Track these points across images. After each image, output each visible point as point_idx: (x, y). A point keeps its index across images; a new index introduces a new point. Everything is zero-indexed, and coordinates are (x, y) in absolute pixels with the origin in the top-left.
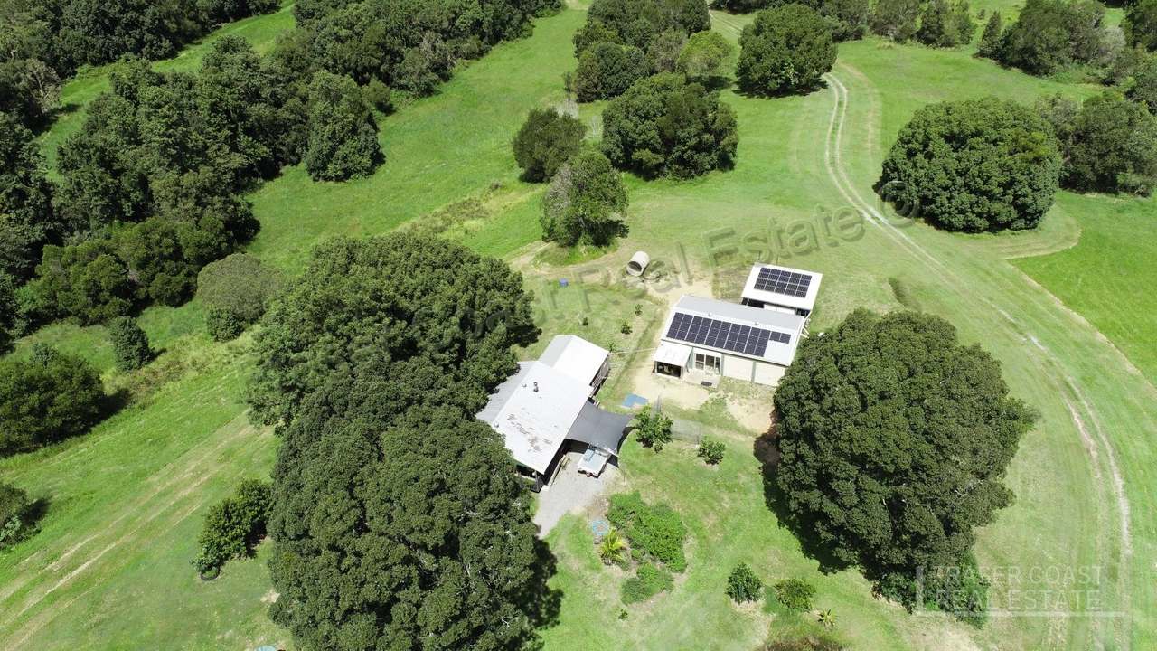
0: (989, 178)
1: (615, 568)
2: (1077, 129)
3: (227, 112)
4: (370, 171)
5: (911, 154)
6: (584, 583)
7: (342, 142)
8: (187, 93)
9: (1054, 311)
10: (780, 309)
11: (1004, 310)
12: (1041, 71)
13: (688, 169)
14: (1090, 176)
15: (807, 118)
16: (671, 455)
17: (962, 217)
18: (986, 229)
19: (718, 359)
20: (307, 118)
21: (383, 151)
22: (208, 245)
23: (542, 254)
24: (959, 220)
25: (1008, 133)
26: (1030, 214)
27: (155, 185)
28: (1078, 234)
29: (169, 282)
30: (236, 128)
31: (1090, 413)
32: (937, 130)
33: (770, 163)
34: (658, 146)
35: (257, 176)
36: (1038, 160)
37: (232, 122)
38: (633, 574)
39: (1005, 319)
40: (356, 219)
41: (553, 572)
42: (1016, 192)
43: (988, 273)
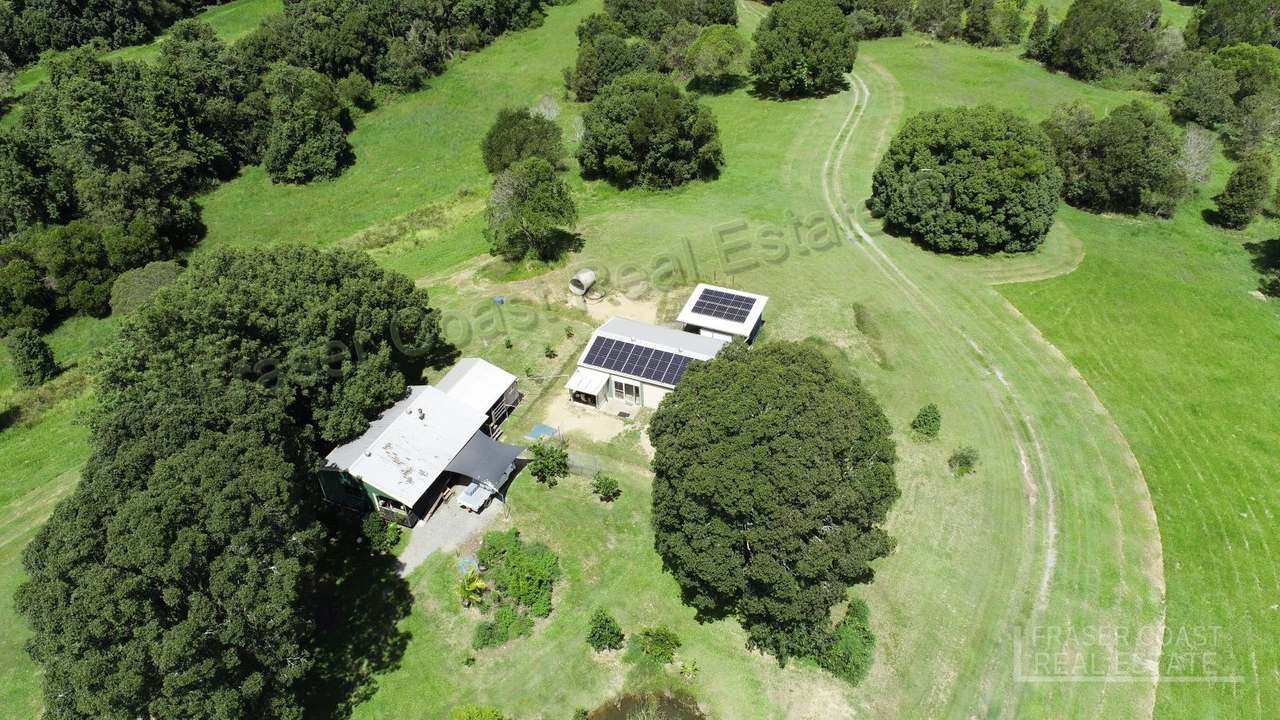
0: (976, 195)
1: (475, 611)
2: (1090, 141)
3: (175, 106)
4: (335, 173)
5: (898, 166)
6: (437, 627)
7: (303, 140)
8: (133, 84)
9: (1030, 343)
10: (716, 335)
11: (974, 340)
12: (1088, 76)
13: (665, 178)
14: (1105, 195)
15: (817, 124)
16: (565, 491)
17: (947, 237)
18: (974, 252)
19: (637, 389)
20: (268, 113)
21: (355, 151)
22: (136, 251)
23: (484, 269)
24: (944, 241)
25: (998, 147)
26: (1024, 236)
27: (79, 185)
28: (1081, 259)
29: (91, 291)
30: (186, 123)
31: (1041, 456)
32: (923, 140)
33: (760, 173)
34: (629, 152)
35: (212, 176)
36: (1030, 177)
37: (181, 116)
38: (491, 618)
39: (973, 351)
40: (311, 225)
41: (407, 612)
42: (1007, 210)
43: (968, 300)
